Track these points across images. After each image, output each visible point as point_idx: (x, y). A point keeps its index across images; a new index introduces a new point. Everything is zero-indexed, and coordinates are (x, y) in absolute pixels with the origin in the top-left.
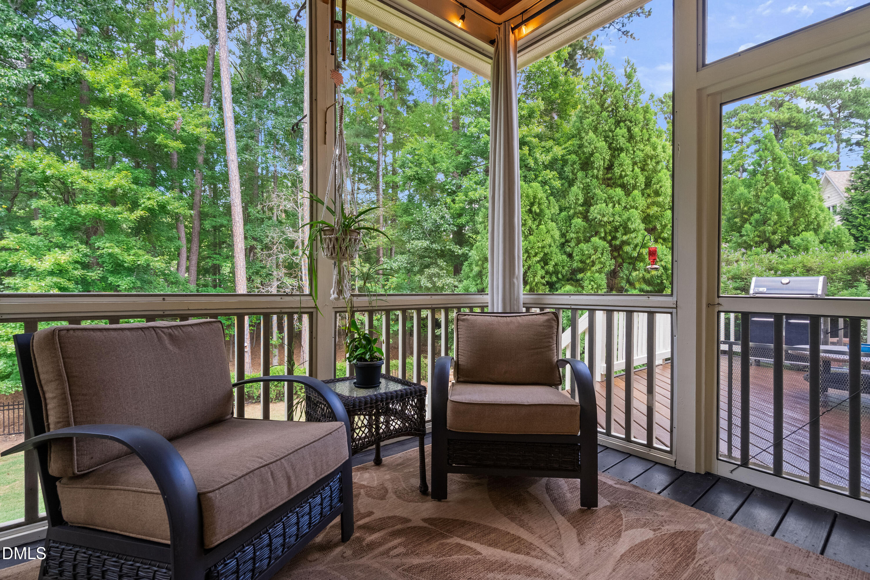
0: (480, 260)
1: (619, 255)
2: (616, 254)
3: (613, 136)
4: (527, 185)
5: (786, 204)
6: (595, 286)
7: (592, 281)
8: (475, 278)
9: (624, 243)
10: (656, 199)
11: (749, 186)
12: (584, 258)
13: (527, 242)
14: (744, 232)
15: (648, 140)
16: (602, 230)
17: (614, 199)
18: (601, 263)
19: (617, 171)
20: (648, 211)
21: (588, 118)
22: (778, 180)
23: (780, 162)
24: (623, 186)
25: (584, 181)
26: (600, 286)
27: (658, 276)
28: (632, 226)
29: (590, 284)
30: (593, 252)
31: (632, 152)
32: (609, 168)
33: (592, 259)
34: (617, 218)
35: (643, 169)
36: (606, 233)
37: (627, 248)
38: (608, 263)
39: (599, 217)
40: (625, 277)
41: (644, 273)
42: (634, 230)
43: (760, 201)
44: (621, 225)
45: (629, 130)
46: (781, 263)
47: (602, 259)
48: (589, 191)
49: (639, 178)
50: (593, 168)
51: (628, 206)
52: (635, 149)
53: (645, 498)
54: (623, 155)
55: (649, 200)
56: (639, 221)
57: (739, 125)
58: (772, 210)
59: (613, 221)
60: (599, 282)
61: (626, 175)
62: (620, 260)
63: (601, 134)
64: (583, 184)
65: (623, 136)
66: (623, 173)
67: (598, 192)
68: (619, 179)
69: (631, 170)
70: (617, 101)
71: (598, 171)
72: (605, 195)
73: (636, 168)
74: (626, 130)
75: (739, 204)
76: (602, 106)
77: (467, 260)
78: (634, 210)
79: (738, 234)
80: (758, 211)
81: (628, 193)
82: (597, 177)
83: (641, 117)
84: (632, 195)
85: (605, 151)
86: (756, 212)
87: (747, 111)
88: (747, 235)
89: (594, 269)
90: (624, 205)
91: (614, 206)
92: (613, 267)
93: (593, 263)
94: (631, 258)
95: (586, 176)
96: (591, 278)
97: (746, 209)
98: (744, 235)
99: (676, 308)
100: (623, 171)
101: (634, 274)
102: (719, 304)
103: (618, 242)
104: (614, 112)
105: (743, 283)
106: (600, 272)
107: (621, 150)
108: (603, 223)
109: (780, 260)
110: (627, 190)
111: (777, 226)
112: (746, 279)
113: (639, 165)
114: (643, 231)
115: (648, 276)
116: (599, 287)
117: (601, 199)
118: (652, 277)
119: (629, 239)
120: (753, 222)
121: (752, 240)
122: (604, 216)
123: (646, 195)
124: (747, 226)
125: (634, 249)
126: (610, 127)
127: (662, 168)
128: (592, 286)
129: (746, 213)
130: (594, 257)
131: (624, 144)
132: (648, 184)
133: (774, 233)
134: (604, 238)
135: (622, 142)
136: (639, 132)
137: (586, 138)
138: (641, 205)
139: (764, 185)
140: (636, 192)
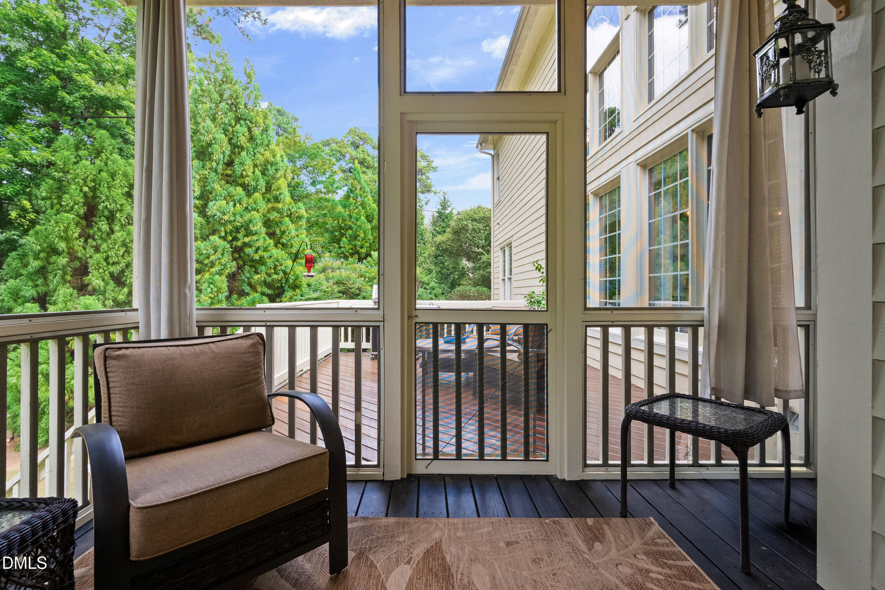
0: (43, 251)
1: (240, 256)
2: (237, 256)
3: (233, 131)
4: (124, 160)
5: (369, 226)
6: (215, 289)
7: (212, 283)
8: (31, 276)
9: (245, 245)
10: (276, 205)
11: (344, 207)
12: (201, 258)
13: (125, 233)
14: (342, 245)
15: (267, 145)
16: (223, 229)
17: (235, 198)
18: (220, 264)
19: (238, 168)
20: (268, 215)
21: (206, 103)
22: (363, 204)
23: (364, 192)
24: (245, 187)
25: (200, 172)
26: (220, 288)
27: (278, 280)
28: (253, 229)
29: (209, 287)
30: (213, 252)
31: (253, 153)
32: (230, 164)
33: (211, 259)
34: (238, 218)
35: (263, 174)
36: (226, 233)
37: (248, 250)
38: (228, 265)
39: (219, 214)
40: (246, 280)
41: (266, 277)
42: (256, 233)
43: (353, 220)
44: (242, 226)
45: (250, 130)
46: (367, 272)
47: (223, 260)
48: (206, 184)
49: (260, 181)
50: (210, 159)
51: (249, 207)
52: (256, 151)
53: (380, 527)
54: (244, 154)
55: (270, 205)
56: (260, 224)
57: (331, 154)
58: (360, 229)
59: (234, 221)
60: (220, 284)
61: (247, 176)
62: (241, 263)
63: (220, 125)
64: (200, 175)
65: (243, 135)
66: (244, 173)
67: (218, 187)
68: (239, 178)
69: (252, 171)
70: (237, 96)
71: (218, 164)
72: (225, 192)
73: (256, 170)
74: (246, 130)
75: (338, 220)
76: (221, 96)
77: (15, 249)
78: (255, 212)
79: (337, 246)
80: (351, 228)
81: (249, 194)
82: (216, 171)
83: (261, 120)
84: (253, 197)
85: (225, 144)
86: (349, 229)
87: (336, 144)
88: (345, 247)
89: (213, 270)
90: (245, 205)
91: (235, 205)
92: (234, 269)
93: (213, 264)
94: (252, 260)
95: (203, 167)
96: (211, 280)
97: (343, 225)
98: (342, 247)
99: (383, 321)
100: (243, 170)
101: (256, 277)
102: (416, 316)
103: (239, 244)
104: (234, 106)
105: (344, 287)
106: (220, 273)
107: (242, 148)
108: (223, 221)
109: (366, 270)
110: (249, 191)
111: (364, 241)
112: (346, 284)
113: (259, 167)
114: (264, 235)
115: (269, 280)
116: (219, 291)
117: (221, 196)
118: (273, 280)
119: (250, 241)
120: (348, 237)
121: (348, 252)
122: (224, 214)
123: (266, 199)
124: (344, 239)
125: (256, 251)
126: (229, 121)
127: (281, 177)
128: (212, 289)
129: (343, 229)
130: (213, 258)
131: (245, 143)
132: (268, 188)
133: (362, 247)
134: (223, 237)
135: (243, 140)
136: (260, 135)
137: (202, 124)
138: (262, 208)
139: (355, 208)
140: (257, 195)
